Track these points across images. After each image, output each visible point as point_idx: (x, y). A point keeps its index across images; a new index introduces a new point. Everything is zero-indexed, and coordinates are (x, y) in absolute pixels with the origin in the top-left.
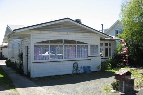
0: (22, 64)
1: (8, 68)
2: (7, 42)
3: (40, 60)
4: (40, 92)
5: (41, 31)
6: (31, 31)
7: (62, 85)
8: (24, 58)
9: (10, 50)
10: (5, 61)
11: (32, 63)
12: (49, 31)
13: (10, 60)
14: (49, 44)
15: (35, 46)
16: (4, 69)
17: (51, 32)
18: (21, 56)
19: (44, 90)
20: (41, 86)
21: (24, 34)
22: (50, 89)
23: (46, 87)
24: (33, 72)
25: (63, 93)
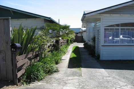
0: (94, 47)
1: (84, 50)
2: (86, 26)
3: (109, 43)
4: (101, 74)
5: (111, 14)
6: (101, 15)
7: (127, 71)
8: (96, 41)
9: (88, 34)
10: (83, 44)
11: (102, 46)
12: (120, 14)
13: (87, 42)
14: (120, 28)
15: (105, 29)
16: (80, 50)
17: (122, 15)
18: (94, 39)
19: (106, 72)
20: (104, 68)
21: (96, 18)
22: (113, 72)
23: (110, 70)
24: (103, 54)
25: (124, 78)
